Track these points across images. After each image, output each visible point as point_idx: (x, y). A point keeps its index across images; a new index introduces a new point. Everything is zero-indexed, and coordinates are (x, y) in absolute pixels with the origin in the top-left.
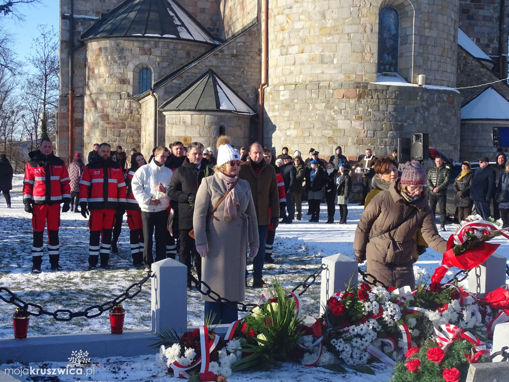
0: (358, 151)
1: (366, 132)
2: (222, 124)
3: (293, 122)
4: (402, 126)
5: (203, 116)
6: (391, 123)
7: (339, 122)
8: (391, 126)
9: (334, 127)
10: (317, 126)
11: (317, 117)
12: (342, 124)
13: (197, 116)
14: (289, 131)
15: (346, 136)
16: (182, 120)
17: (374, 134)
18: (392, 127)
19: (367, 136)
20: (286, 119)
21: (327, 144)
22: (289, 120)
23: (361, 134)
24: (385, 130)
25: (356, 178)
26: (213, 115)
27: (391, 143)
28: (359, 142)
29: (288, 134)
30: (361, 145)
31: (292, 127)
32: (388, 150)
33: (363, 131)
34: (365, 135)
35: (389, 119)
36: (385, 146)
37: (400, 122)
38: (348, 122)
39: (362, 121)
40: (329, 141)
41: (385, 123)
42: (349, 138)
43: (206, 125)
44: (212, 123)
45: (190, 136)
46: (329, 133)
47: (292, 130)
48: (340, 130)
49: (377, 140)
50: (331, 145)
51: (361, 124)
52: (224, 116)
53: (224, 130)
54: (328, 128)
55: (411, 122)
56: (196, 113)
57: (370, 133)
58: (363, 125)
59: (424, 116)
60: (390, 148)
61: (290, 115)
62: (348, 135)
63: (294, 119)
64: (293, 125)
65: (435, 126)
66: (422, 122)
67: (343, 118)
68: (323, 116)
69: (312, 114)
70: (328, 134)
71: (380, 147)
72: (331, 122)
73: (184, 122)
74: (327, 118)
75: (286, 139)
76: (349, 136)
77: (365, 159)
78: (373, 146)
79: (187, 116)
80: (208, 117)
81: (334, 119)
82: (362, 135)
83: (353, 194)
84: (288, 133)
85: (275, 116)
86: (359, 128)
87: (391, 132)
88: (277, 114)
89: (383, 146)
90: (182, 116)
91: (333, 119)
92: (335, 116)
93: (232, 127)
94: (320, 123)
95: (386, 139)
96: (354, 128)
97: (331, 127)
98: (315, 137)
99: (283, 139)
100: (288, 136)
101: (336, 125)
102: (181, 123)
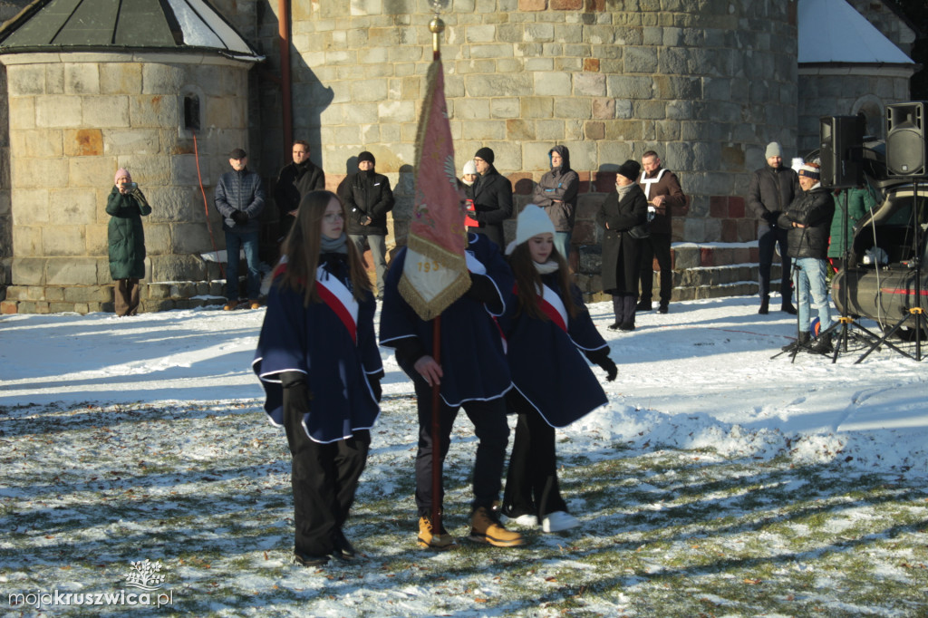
0: (592, 156)
1: (612, 104)
2: (191, 88)
3: (398, 81)
4: (696, 85)
5: (136, 66)
6: (671, 78)
7: (537, 76)
8: (673, 85)
9: (522, 93)
10: (475, 89)
11: (472, 65)
12: (546, 80)
13: (117, 66)
14: (388, 106)
15: (559, 116)
16: (68, 79)
17: (632, 108)
18: (676, 86)
19: (614, 115)
20: (374, 71)
21: (506, 140)
22: (384, 73)
23: (601, 109)
24: (657, 96)
25: (591, 234)
26: (167, 64)
27: (674, 133)
28: (595, 132)
29: (381, 114)
30: (599, 141)
31: (398, 93)
32: (668, 150)
33: (605, 100)
34: (609, 111)
35: (668, 67)
36: (661, 140)
37: (693, 74)
38: (563, 76)
39: (600, 74)
40: (511, 132)
41: (658, 78)
42: (567, 121)
43: (147, 92)
44: (163, 86)
45: (97, 126)
46: (512, 108)
47: (397, 104)
48: (541, 99)
49: (641, 123)
50: (517, 142)
51: (597, 82)
52: (197, 66)
53: (197, 107)
54: (507, 95)
55: (718, 75)
56: (115, 56)
57: (622, 107)
58: (603, 86)
59: (745, 56)
60: (672, 146)
61: (386, 59)
62: (564, 114)
63: (401, 69)
64: (400, 86)
65: (766, 83)
66: (740, 74)
67: (549, 65)
68: (490, 61)
69: (459, 57)
70: (507, 111)
71: (649, 143)
72: (515, 76)
73: (78, 87)
74: (502, 67)
75: (375, 130)
76: (568, 117)
77: (643, 180)
78: (630, 143)
79: (87, 67)
80: (150, 70)
81: (521, 70)
82: (604, 112)
83: (587, 277)
84: (383, 110)
85: (336, 63)
86: (594, 93)
87: (674, 102)
88: (342, 56)
89: (656, 142)
90: (67, 66)
91: (520, 68)
92: (526, 60)
93: (218, 97)
94: (483, 81)
95: (663, 123)
96: (578, 92)
97: (514, 90)
98: (469, 120)
99: (366, 128)
100: (382, 120)
101: (529, 87)
102: (67, 88)
